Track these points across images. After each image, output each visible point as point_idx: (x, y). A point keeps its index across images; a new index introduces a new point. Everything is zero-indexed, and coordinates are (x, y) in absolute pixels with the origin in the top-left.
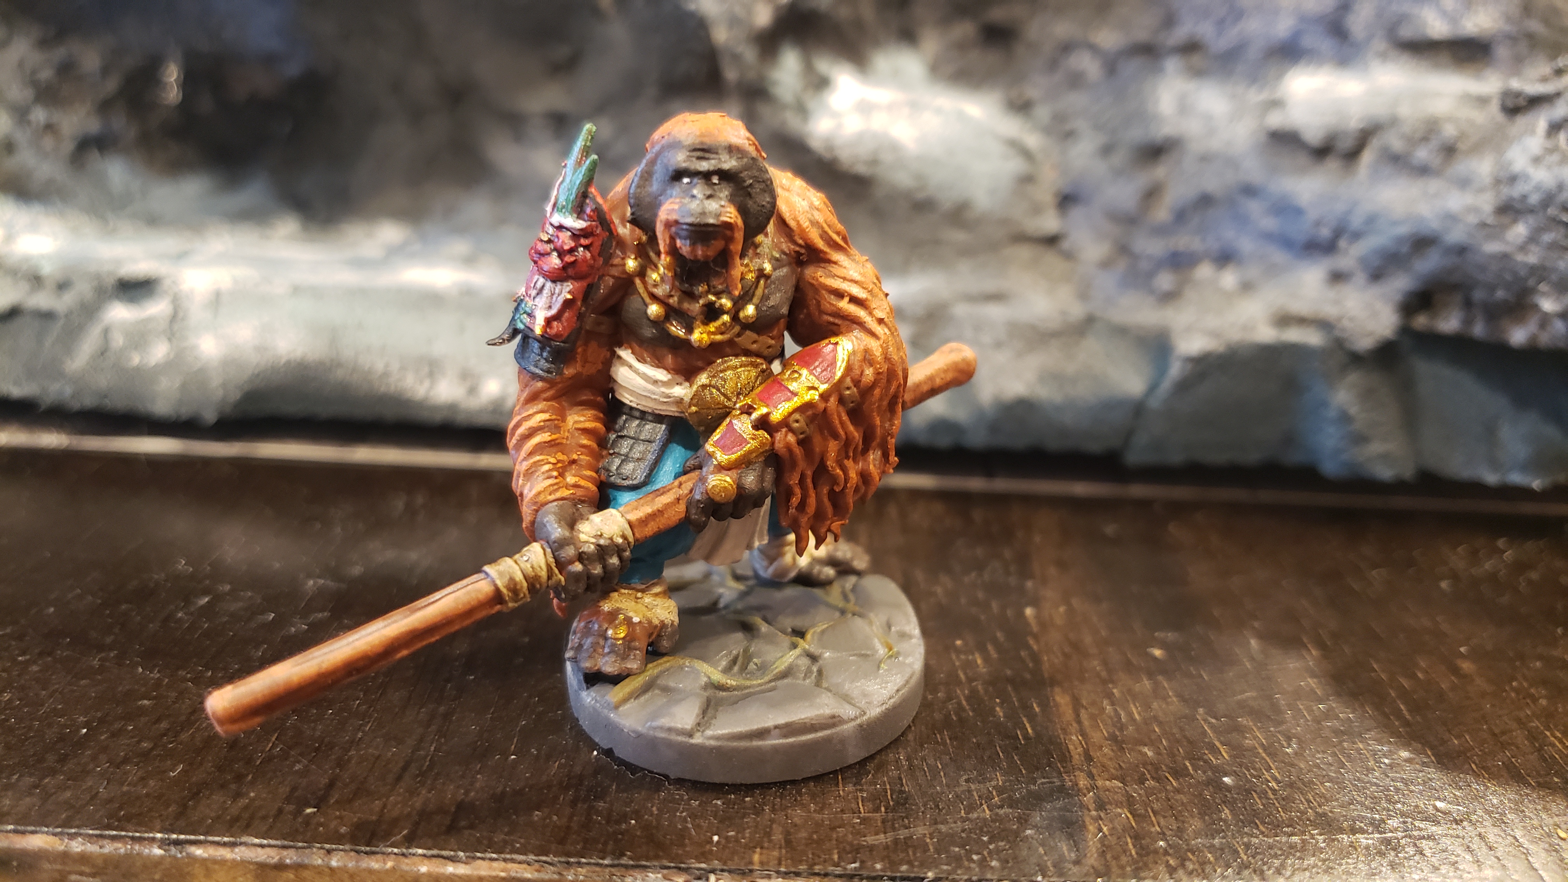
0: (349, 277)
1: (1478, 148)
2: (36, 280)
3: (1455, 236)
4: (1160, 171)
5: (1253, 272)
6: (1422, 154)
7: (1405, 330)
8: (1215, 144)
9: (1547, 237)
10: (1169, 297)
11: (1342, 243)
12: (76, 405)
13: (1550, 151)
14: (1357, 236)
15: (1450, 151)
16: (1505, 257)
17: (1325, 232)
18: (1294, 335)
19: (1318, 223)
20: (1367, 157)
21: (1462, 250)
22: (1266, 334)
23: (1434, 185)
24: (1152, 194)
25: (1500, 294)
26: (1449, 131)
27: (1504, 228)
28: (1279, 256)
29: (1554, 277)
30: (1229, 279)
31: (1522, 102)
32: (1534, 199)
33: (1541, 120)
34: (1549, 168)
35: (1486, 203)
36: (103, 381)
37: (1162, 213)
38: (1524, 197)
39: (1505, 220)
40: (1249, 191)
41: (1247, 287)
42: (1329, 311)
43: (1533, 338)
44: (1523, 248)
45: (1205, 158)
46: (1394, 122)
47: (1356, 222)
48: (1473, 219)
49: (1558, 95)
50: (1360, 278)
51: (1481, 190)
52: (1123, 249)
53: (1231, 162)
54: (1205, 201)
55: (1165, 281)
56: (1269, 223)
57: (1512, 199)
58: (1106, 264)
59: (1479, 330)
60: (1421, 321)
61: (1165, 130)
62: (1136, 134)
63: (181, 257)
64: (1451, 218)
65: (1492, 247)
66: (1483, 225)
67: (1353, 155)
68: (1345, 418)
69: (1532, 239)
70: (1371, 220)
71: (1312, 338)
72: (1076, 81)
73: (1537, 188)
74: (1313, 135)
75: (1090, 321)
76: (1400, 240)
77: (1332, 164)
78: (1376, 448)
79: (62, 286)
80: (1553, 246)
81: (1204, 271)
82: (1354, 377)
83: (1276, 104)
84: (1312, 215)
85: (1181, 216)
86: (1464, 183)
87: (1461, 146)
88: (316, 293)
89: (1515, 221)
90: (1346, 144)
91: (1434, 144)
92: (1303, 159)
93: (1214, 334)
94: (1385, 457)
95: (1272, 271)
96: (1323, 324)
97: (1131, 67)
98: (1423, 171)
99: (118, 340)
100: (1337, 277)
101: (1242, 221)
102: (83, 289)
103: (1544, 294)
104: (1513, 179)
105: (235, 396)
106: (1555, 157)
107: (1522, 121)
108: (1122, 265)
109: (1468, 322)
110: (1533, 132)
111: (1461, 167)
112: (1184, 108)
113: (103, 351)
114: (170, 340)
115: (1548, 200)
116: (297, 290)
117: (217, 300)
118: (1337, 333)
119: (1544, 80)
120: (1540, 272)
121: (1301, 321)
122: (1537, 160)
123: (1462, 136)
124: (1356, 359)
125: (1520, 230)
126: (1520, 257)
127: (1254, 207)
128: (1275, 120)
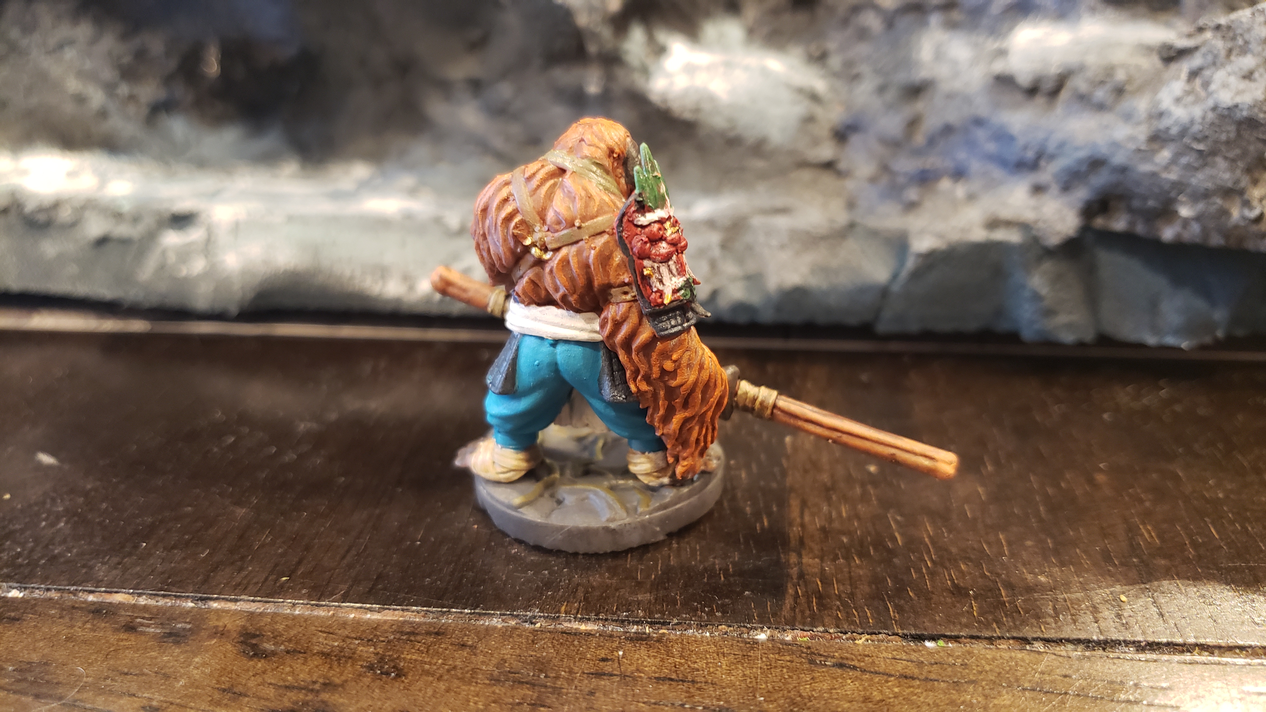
0: (327, 207)
1: (1140, 90)
2: (118, 216)
3: (1119, 159)
4: (920, 106)
5: (975, 185)
6: (1100, 94)
7: (1085, 229)
8: (957, 85)
9: (1184, 160)
10: (911, 206)
11: (1043, 163)
12: (147, 305)
13: (1188, 93)
14: (1052, 157)
15: (1120, 91)
16: (1154, 175)
17: (1030, 155)
18: (1000, 235)
19: (1025, 148)
20: (1064, 95)
21: (1123, 170)
22: (979, 235)
23: (1107, 118)
24: (913, 123)
25: (1151, 203)
26: (1120, 76)
27: (1154, 152)
28: (997, 173)
29: (1189, 190)
30: (960, 191)
31: (1173, 54)
32: (1174, 131)
33: (1185, 66)
34: (1185, 106)
35: (1142, 133)
36: (163, 287)
37: (920, 139)
38: (1168, 129)
39: (1155, 146)
40: (979, 122)
41: (971, 198)
42: (1029, 216)
43: (1178, 235)
44: (1167, 168)
45: (950, 96)
46: (1082, 68)
47: (1051, 147)
48: (1132, 146)
49: (1196, 48)
50: (1055, 189)
51: (1139, 124)
52: (885, 168)
53: (967, 99)
54: (948, 130)
55: (912, 194)
56: (991, 147)
57: (1160, 131)
58: (873, 180)
59: (1140, 229)
60: (1099, 222)
61: (923, 74)
62: (902, 77)
63: (214, 195)
64: (1116, 145)
65: (1145, 168)
66: (1139, 150)
67: (1055, 92)
68: (1037, 297)
69: (1174, 161)
70: (1062, 145)
71: (1013, 237)
72: (863, 34)
73: (1176, 122)
74: (1024, 79)
75: (852, 226)
76: (1080, 162)
77: (1040, 100)
78: (1062, 319)
79: (136, 219)
80: (1189, 167)
81: (945, 184)
82: (1048, 266)
83: (1002, 53)
84: (1021, 141)
85: (932, 141)
86: (1128, 117)
87: (1128, 88)
88: (303, 220)
89: (1162, 148)
90: (1048, 86)
91: (1108, 87)
92: (1019, 97)
93: (940, 236)
94: (1070, 326)
95: (991, 185)
96: (1024, 226)
97: (903, 22)
98: (1101, 107)
99: (172, 258)
100: (1038, 189)
101: (971, 145)
102: (148, 222)
103: (1182, 203)
104: (1161, 115)
105: (250, 295)
106: (1190, 99)
107: (1174, 66)
108: (884, 180)
109: (1132, 223)
110: (1178, 78)
111: (1126, 104)
112: (939, 55)
113: (162, 267)
114: (206, 257)
115: (1184, 131)
116: (290, 219)
117: (236, 228)
118: (1034, 233)
119: (1190, 36)
120: (1179, 186)
121: (1008, 224)
122: (1178, 100)
123: (1130, 80)
124: (1049, 253)
125: (1165, 154)
126: (1165, 175)
127: (980, 134)
128: (999, 67)
